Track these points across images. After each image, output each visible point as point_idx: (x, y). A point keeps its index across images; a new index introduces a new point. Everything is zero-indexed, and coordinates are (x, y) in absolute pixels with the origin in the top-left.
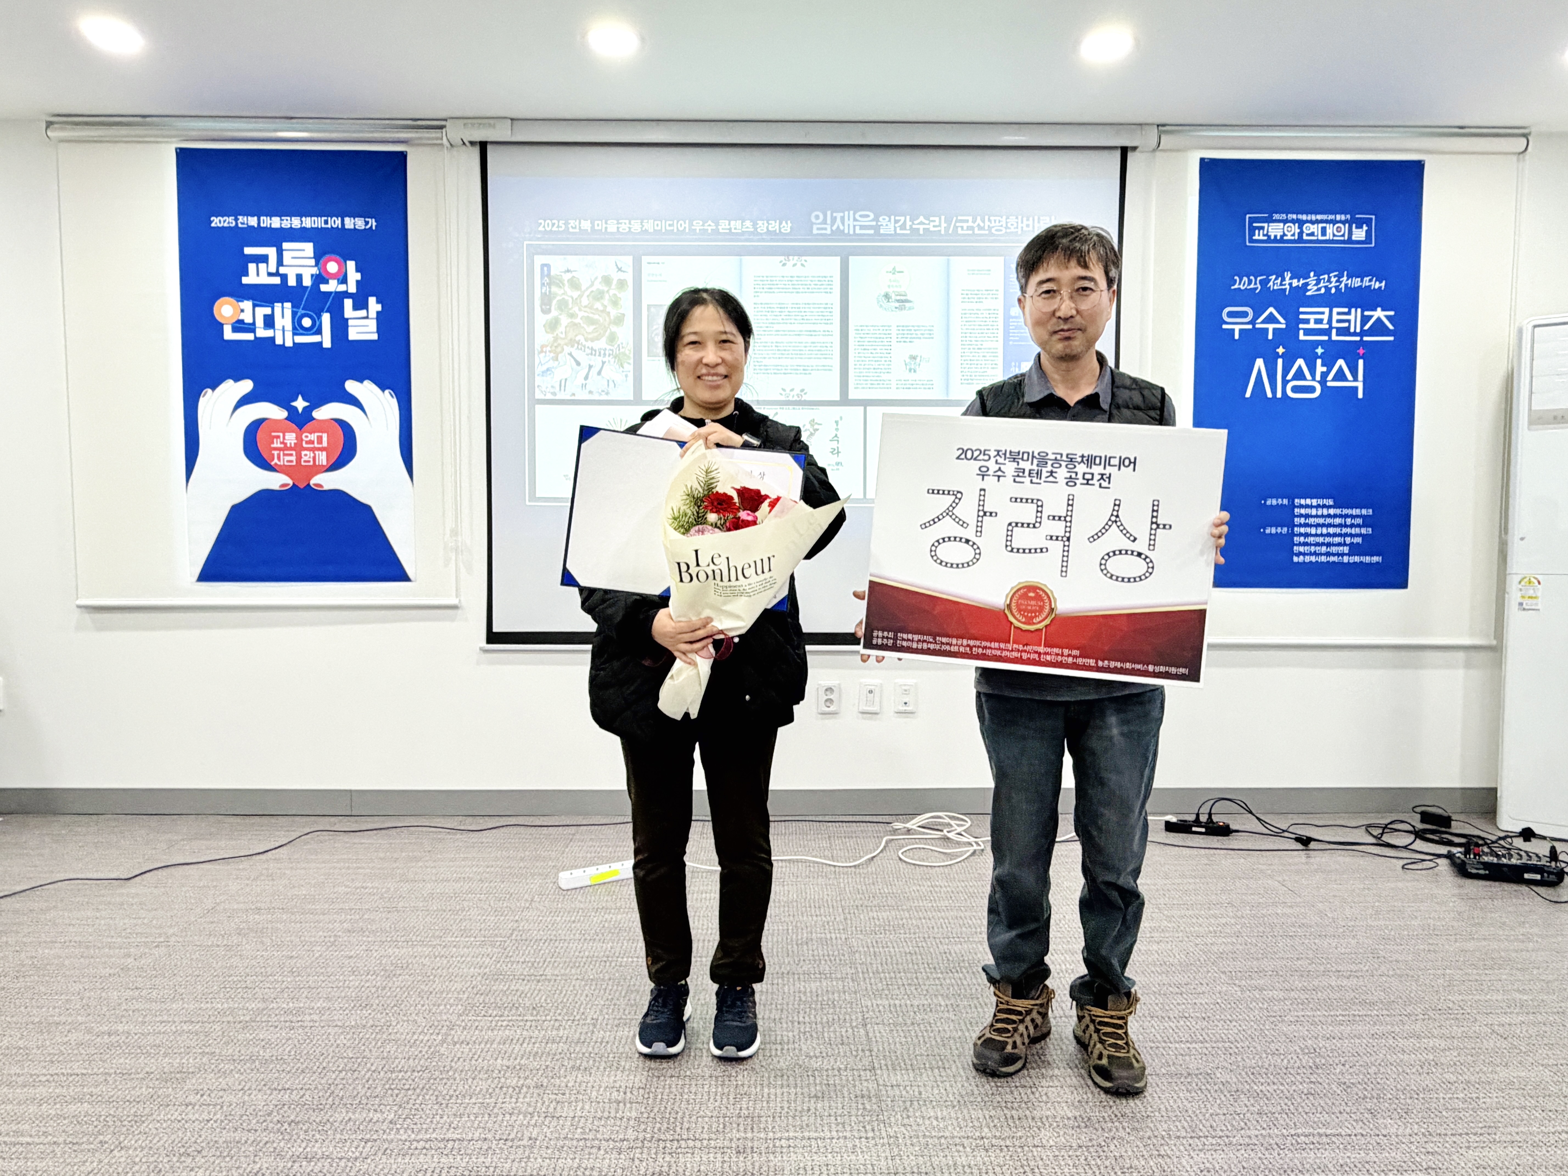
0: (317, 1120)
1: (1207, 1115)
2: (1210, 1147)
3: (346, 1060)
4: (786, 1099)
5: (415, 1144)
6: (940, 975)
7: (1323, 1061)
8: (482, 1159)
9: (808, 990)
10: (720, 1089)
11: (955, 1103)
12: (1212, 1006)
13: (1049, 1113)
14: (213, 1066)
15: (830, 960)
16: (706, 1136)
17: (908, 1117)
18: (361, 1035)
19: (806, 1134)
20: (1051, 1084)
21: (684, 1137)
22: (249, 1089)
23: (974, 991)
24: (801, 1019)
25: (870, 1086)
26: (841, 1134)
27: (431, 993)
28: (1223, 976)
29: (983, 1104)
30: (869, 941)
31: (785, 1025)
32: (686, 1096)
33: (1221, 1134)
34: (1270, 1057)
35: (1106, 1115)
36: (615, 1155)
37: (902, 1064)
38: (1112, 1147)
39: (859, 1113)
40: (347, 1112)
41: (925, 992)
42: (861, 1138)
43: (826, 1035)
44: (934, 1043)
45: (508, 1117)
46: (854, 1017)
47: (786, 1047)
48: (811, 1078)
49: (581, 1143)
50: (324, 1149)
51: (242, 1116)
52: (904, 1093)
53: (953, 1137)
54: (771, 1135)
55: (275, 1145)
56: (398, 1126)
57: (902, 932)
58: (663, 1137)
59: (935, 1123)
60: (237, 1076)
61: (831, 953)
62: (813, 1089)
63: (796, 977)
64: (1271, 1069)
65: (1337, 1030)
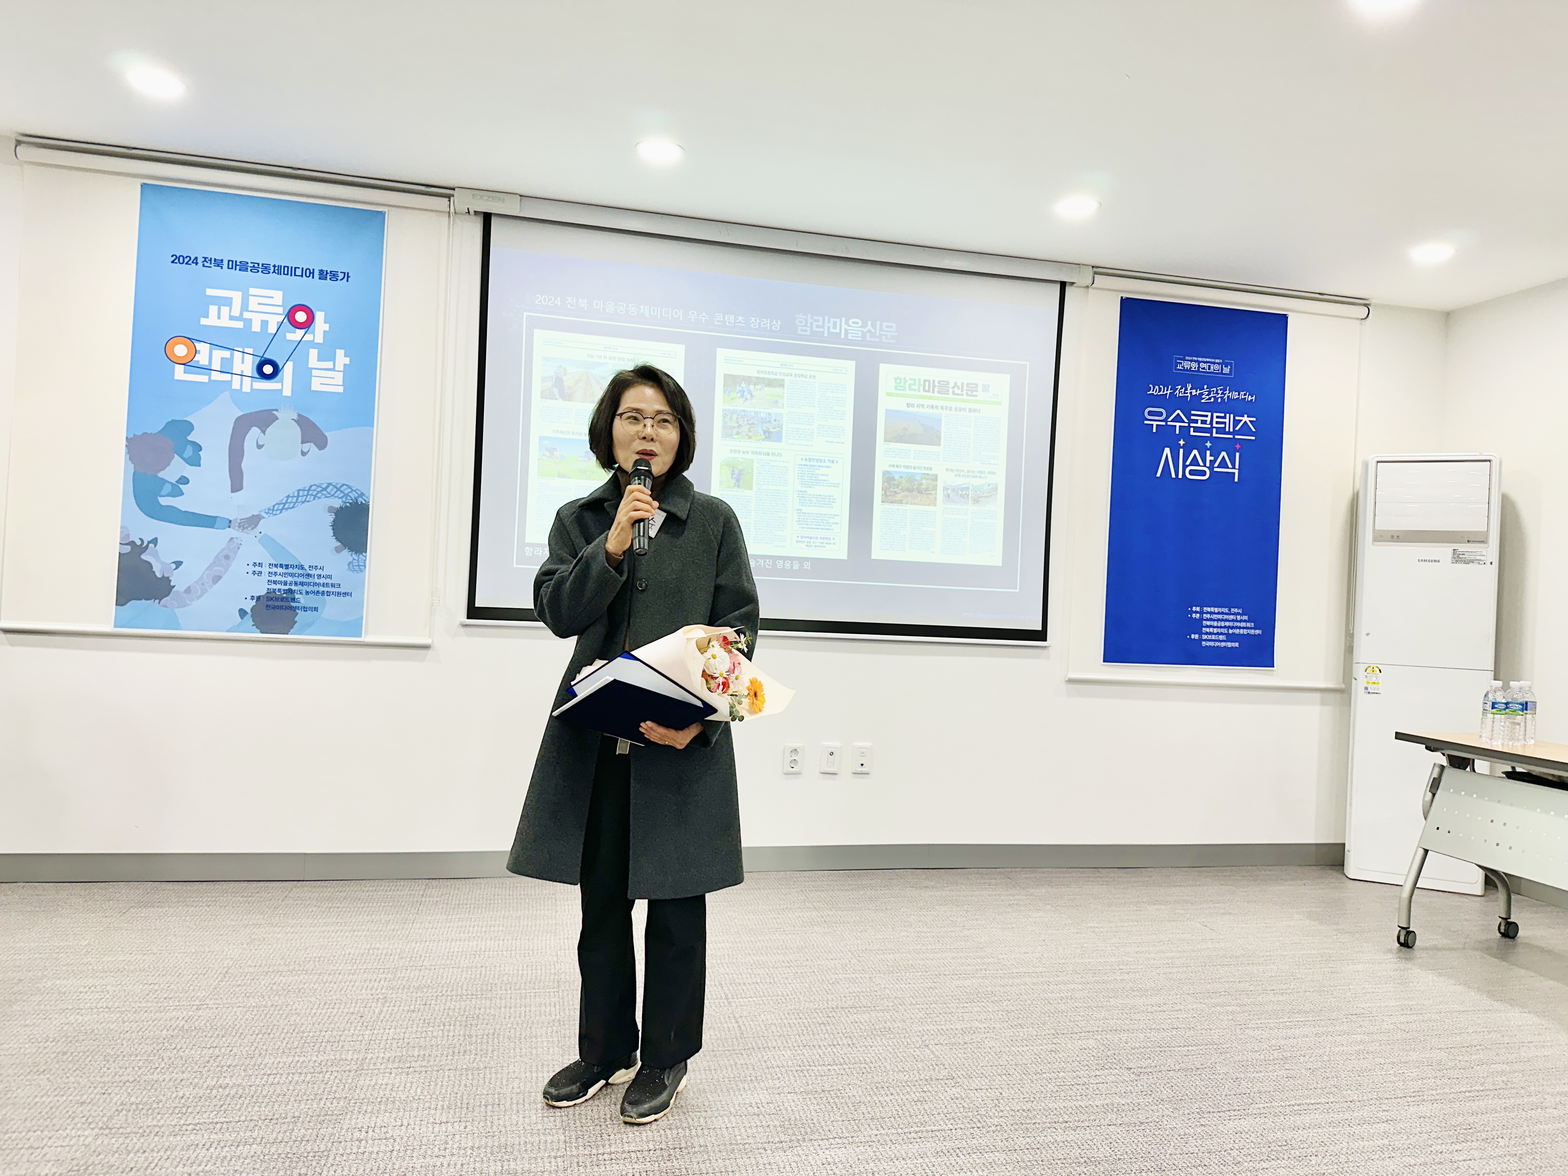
0: (496, 1144)
1: (1223, 1096)
2: (1235, 1117)
3: (483, 1097)
4: (895, 1103)
5: (600, 1157)
6: (966, 1005)
7: (1289, 1055)
8: (669, 1164)
9: (863, 1021)
10: (837, 1100)
11: (1032, 1099)
12: (1192, 1019)
13: (1106, 1102)
14: (356, 1109)
15: (868, 996)
16: (847, 1135)
17: (1002, 1111)
18: (481, 1076)
19: (928, 1128)
20: (1098, 1081)
21: (831, 1137)
22: (408, 1125)
23: (1001, 1016)
24: (871, 1044)
25: (959, 1091)
26: (956, 1127)
27: (520, 1039)
28: (1190, 998)
29: (1053, 1098)
30: (891, 980)
31: (860, 1049)
32: (812, 1107)
33: (1238, 1108)
34: (1250, 1054)
35: (1150, 1101)
36: (781, 1153)
37: (975, 1074)
38: (1166, 1122)
39: (962, 1111)
40: (520, 1137)
41: (961, 1018)
42: (973, 1128)
43: (899, 1054)
44: (990, 1056)
45: (668, 1132)
46: (914, 1040)
47: (872, 1066)
48: (907, 1088)
49: (747, 1146)
50: (521, 1166)
51: (421, 1146)
52: (988, 1094)
53: (1044, 1123)
54: (900, 1131)
55: (472, 1166)
56: (574, 1144)
57: (914, 970)
58: (812, 1137)
59: (1024, 1114)
60: (387, 1114)
61: (864, 990)
62: (913, 1096)
63: (846, 1011)
64: (1254, 1061)
65: (1290, 1032)
